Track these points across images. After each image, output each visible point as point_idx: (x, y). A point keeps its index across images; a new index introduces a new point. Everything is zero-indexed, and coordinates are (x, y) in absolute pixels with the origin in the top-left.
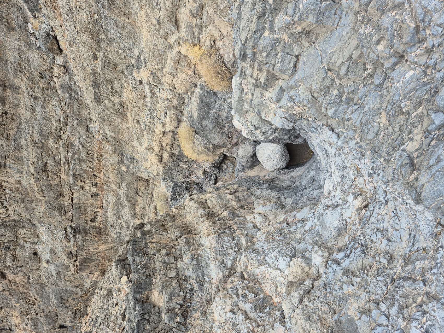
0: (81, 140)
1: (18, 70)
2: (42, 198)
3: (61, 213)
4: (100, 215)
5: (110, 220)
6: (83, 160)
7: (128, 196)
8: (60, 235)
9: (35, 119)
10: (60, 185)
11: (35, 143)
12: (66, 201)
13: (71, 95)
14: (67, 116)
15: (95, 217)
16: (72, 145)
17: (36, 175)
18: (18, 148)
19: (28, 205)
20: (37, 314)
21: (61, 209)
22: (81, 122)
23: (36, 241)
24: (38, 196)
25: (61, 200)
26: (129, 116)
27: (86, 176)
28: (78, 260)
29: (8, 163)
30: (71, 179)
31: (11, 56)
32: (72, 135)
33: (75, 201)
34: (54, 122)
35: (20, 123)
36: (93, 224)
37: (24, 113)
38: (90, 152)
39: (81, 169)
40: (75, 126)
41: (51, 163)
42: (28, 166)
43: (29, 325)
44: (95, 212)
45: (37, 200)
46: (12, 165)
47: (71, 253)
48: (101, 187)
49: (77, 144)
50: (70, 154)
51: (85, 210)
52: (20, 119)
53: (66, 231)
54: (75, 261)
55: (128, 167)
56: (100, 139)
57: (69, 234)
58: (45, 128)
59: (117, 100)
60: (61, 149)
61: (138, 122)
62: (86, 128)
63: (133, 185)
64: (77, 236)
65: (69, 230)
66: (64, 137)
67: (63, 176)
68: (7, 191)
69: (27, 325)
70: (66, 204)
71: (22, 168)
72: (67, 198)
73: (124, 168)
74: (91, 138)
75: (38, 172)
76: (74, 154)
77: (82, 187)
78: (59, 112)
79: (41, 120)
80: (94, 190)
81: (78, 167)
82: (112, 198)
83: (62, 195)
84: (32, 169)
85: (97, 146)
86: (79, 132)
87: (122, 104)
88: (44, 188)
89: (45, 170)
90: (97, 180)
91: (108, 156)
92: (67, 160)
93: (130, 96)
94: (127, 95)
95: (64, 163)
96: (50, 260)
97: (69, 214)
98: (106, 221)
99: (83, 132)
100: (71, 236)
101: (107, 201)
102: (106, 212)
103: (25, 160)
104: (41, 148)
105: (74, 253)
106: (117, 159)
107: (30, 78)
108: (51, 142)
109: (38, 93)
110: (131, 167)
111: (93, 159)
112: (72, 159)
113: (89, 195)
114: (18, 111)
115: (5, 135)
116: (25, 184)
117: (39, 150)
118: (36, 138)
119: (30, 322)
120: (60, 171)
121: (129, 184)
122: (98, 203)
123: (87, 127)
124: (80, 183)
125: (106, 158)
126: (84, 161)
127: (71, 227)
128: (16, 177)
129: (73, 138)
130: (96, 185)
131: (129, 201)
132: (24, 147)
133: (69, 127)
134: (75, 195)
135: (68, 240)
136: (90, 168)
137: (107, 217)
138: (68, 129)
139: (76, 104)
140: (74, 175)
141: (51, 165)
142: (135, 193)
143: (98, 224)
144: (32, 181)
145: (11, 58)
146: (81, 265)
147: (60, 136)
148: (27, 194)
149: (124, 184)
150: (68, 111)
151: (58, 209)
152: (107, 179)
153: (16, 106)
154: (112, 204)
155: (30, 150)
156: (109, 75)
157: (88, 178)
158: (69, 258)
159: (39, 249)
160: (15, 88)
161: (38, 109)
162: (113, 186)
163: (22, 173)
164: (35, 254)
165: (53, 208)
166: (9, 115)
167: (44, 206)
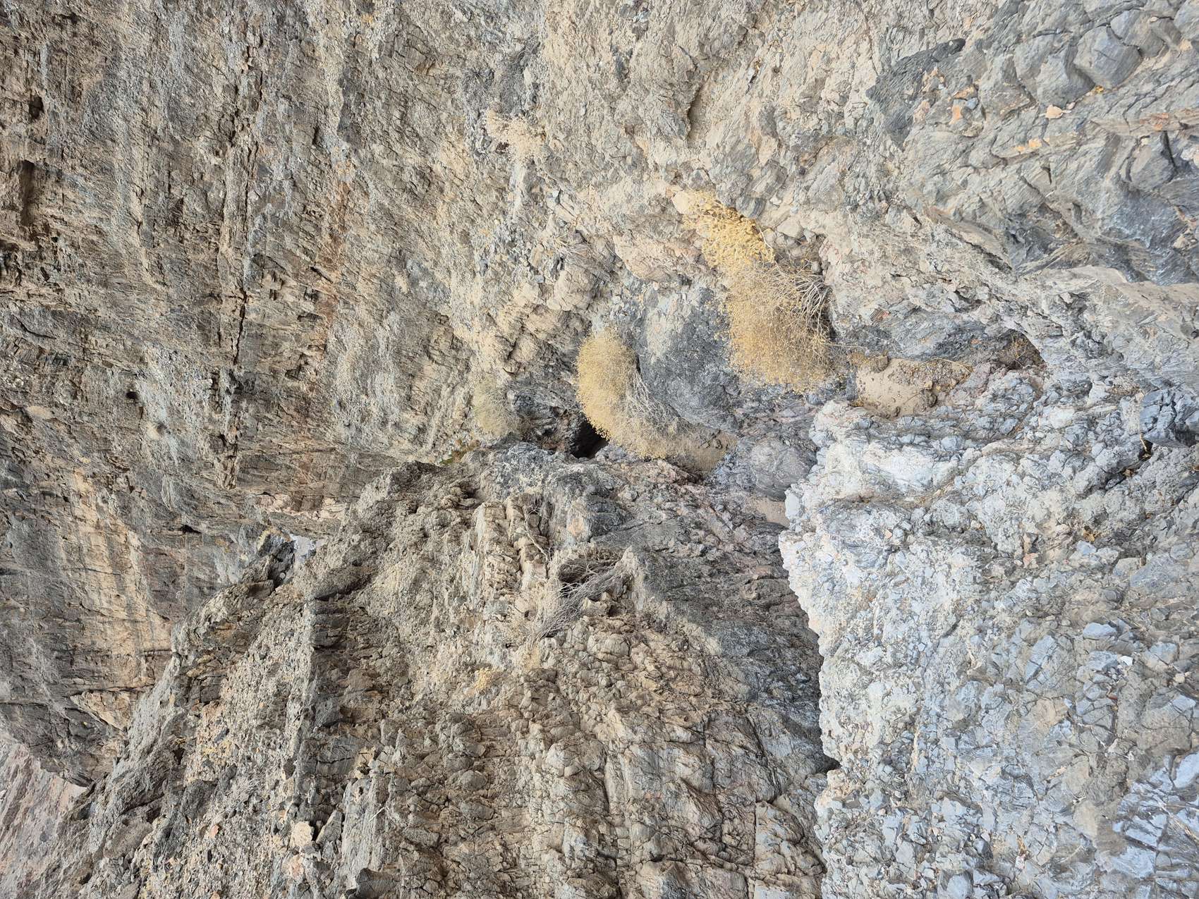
0: (292, 166)
2: (158, 287)
3: (206, 339)
4: (316, 365)
5: (340, 388)
6: (286, 225)
7: (399, 352)
8: (198, 385)
9: (164, 61)
10: (212, 269)
11: (155, 137)
12: (226, 312)
13: (281, 19)
14: (260, 82)
15: (300, 368)
16: (263, 170)
17: (145, 227)
18: (100, 135)
19: (119, 295)
20: (132, 489)
21: (207, 330)
22: (299, 110)
24: (148, 279)
25: (212, 306)
27: (289, 268)
28: (239, 455)
29: (67, 172)
30: (247, 262)
32: (268, 142)
33: (251, 317)
34: (218, 90)
35: (116, 59)
36: (291, 383)
37: (129, 30)
38: (310, 208)
39: (280, 247)
40: (280, 118)
41: (193, 205)
42: (127, 198)
43: (110, 502)
44: (302, 355)
45: (145, 288)
46: (81, 181)
47: (222, 437)
48: (328, 305)
49: (278, 173)
50: (253, 197)
51: (276, 346)
52: (116, 48)
53: (215, 382)
54: (231, 457)
55: (413, 282)
56: (349, 181)
57: (223, 393)
58: (187, 100)
60: (230, 176)
61: (465, 237)
62: (311, 132)
63: (420, 327)
64: (244, 404)
65: (224, 382)
66: (244, 140)
67: (225, 248)
68: (61, 243)
69: (105, 502)
70: (225, 319)
71: (109, 197)
72: (228, 305)
73: (401, 283)
74: (322, 167)
75: (153, 223)
76: (264, 199)
77: (274, 295)
78: (239, 65)
79: (180, 72)
80: (309, 307)
81: (270, 238)
82: (353, 339)
83: (215, 296)
84: (137, 209)
85: (335, 198)
86: (289, 141)
87: (426, 176)
88: (167, 267)
89: (174, 222)
90: (321, 285)
91: (363, 234)
92: (242, 207)
93: (459, 169)
95: (233, 216)
96: (166, 424)
97: (229, 347)
98: (328, 385)
99: (301, 141)
100: (228, 399)
101: (340, 341)
102: (333, 363)
103: (119, 176)
104: (171, 156)
105: (230, 438)
106: (387, 251)
108: (200, 146)
110: (423, 284)
111: (318, 228)
112: (257, 211)
113: (292, 315)
114: (113, 22)
115: (65, 87)
116: (114, 239)
117: (163, 162)
118: (158, 120)
119: (113, 496)
120: (218, 232)
121: (408, 322)
122: (315, 335)
123: (317, 130)
124: (269, 283)
125: (357, 237)
126: (291, 230)
127: (231, 374)
128: (90, 216)
129: (268, 152)
130: (315, 296)
131: (399, 364)
132: (120, 137)
133: (260, 116)
134: (252, 304)
135: (218, 406)
136: (306, 251)
137: (332, 375)
138: (259, 121)
139: (293, 50)
140: (258, 259)
141: (195, 214)
142: (419, 350)
143: (304, 388)
144: (135, 239)
146: (243, 470)
147: (232, 136)
148: (119, 267)
149: (393, 317)
150: (265, 68)
151: (200, 327)
152: (347, 290)
154: (350, 352)
155: (137, 153)
156: (400, 80)
157: (296, 276)
158: (215, 449)
161: (175, 32)
162: (362, 311)
163: (108, 209)
164: (132, 395)
165: (185, 320)
166: (83, 28)
167: (164, 307)
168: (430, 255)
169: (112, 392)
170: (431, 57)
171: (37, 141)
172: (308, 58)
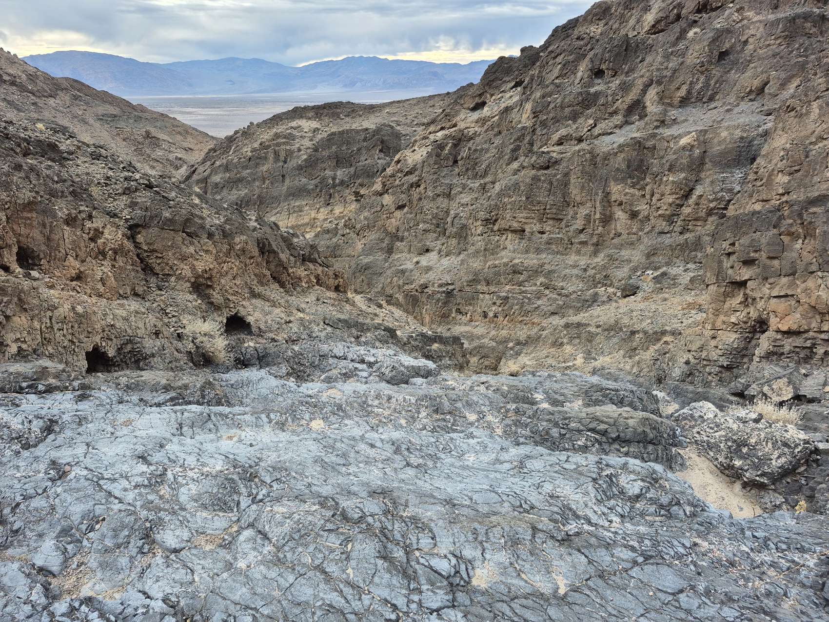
0: (542, 307)
1: (611, 258)
2: (487, 266)
3: (470, 281)
4: (463, 318)
5: (456, 328)
6: (522, 307)
7: (480, 347)
8: (447, 278)
9: (566, 268)
10: (499, 283)
11: (541, 266)
12: (482, 287)
13: (587, 301)
14: (567, 296)
15: (461, 313)
16: (539, 298)
17: (511, 264)
18: (538, 251)
19: (482, 254)
21: (474, 281)
22: (561, 308)
23: (442, 253)
24: (489, 263)
25: (483, 283)
26: (553, 350)
27: (505, 308)
28: (417, 294)
29: (524, 241)
30: (504, 294)
31: (625, 253)
32: (548, 299)
33: (481, 296)
34: (561, 284)
35: (563, 255)
36: (454, 310)
37: (572, 258)
38: (530, 314)
39: (513, 304)
40: (557, 302)
41: (522, 278)
42: (519, 258)
44: (466, 313)
45: (486, 262)
46: (522, 245)
47: (427, 287)
48: (493, 321)
49: (539, 302)
50: (529, 295)
51: (470, 304)
52: (566, 255)
53: (450, 284)
54: (417, 290)
55: (511, 349)
56: (543, 324)
57: (447, 287)
58: (556, 275)
59: (565, 341)
60: (534, 288)
61: (547, 357)
62: (555, 312)
63: (493, 353)
64: (443, 295)
65: (451, 287)
66: (547, 292)
67: (508, 287)
68: (498, 237)
70: (479, 287)
71: (518, 253)
72: (485, 289)
73: (511, 345)
74: (545, 315)
75: (513, 266)
76: (529, 299)
77: (494, 303)
78: (571, 289)
79: (564, 273)
80: (491, 314)
81: (516, 301)
82: (480, 331)
83: (488, 284)
84: (516, 261)
85: (535, 320)
86: (551, 305)
87: (562, 344)
88: (497, 269)
89: (514, 272)
90: (501, 318)
91: (525, 331)
92: (523, 292)
93: (567, 351)
94: (568, 349)
95: (520, 289)
96: (420, 265)
97: (468, 289)
98: (456, 324)
99: (552, 309)
100: (445, 289)
101: (477, 326)
102: (466, 325)
103: (526, 256)
104: (536, 271)
105: (426, 290)
106: (521, 338)
107: (604, 267)
108: (542, 279)
109: (591, 272)
110: (512, 352)
111: (523, 316)
112: (524, 296)
113: (486, 309)
114: (574, 254)
115: (550, 241)
116: (503, 253)
117: (535, 269)
118: (547, 267)
120: (513, 285)
121: (493, 349)
122: (477, 317)
123: (556, 313)
124: (499, 302)
125: (523, 329)
126: (521, 308)
127: (454, 289)
128: (510, 247)
129: (545, 299)
130: (495, 316)
131: (475, 348)
132: (539, 256)
133: (557, 296)
134: (487, 296)
135: (441, 286)
136: (514, 313)
137: (460, 325)
138: (554, 296)
139: (579, 305)
140: (507, 298)
141: (519, 278)
142: (483, 354)
143: (453, 315)
144: (505, 260)
145: (623, 253)
146: (411, 295)
147: (548, 288)
148: (493, 254)
149: (494, 344)
150: (572, 297)
151: (474, 280)
152: (501, 327)
153: (578, 252)
154: (474, 330)
155: (535, 261)
156: (584, 336)
157: (503, 310)
158: (422, 285)
159: (433, 255)
160: (595, 253)
161: (575, 271)
162: (493, 333)
163: (514, 251)
164: (427, 251)
165: (476, 274)
166: (569, 246)
167: (479, 268)
168: (529, 351)
169: (428, 244)
170: (590, 341)
171: (532, 233)
172: (578, 310)
